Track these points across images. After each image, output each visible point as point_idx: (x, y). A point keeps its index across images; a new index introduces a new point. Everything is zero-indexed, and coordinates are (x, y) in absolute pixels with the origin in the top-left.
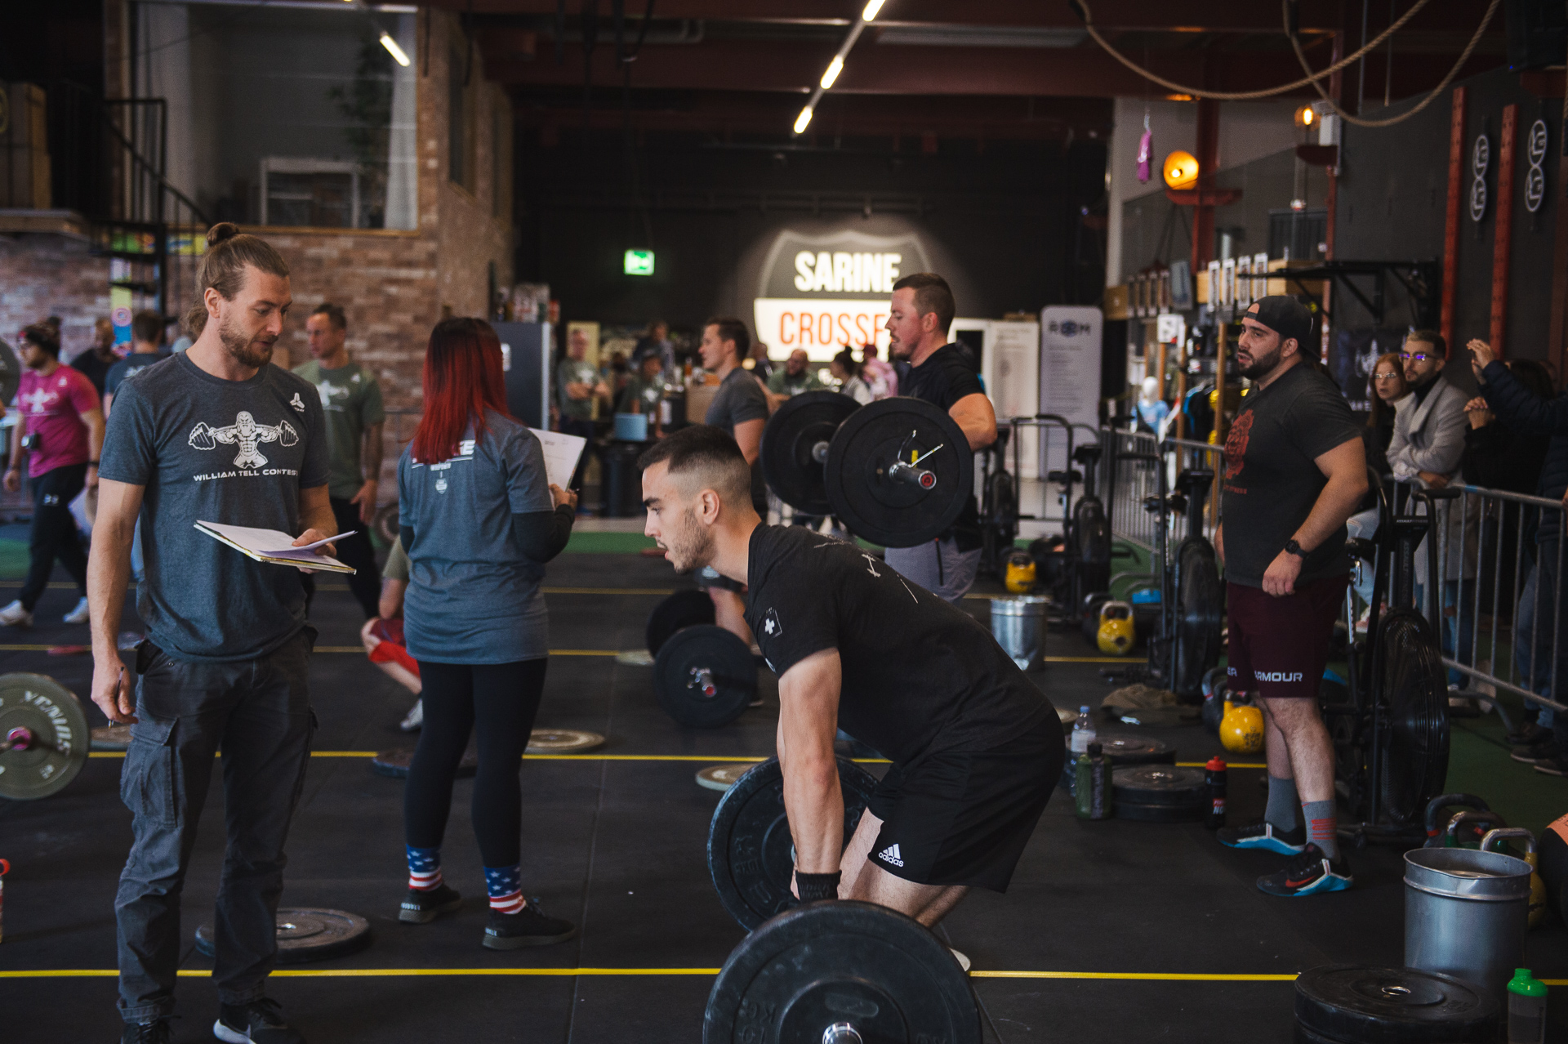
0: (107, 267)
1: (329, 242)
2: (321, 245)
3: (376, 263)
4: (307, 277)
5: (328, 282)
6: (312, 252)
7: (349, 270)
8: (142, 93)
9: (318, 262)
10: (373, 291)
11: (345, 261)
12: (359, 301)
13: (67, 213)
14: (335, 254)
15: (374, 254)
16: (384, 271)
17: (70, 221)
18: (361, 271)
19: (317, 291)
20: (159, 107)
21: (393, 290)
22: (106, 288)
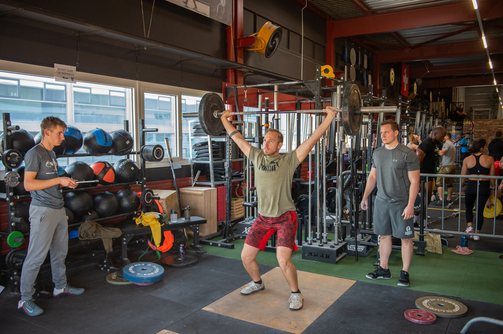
0: (452, 127)
1: (488, 121)
2: (487, 122)
3: (496, 124)
4: (484, 127)
5: (488, 128)
6: (485, 123)
7: (492, 126)
8: (457, 102)
9: (486, 125)
10: (496, 129)
11: (491, 124)
12: (493, 130)
13: (450, 120)
14: (489, 123)
15: (496, 123)
16: (498, 126)
17: (450, 121)
18: (493, 126)
19: (486, 129)
20: (462, 103)
21: (499, 128)
22: (451, 130)
